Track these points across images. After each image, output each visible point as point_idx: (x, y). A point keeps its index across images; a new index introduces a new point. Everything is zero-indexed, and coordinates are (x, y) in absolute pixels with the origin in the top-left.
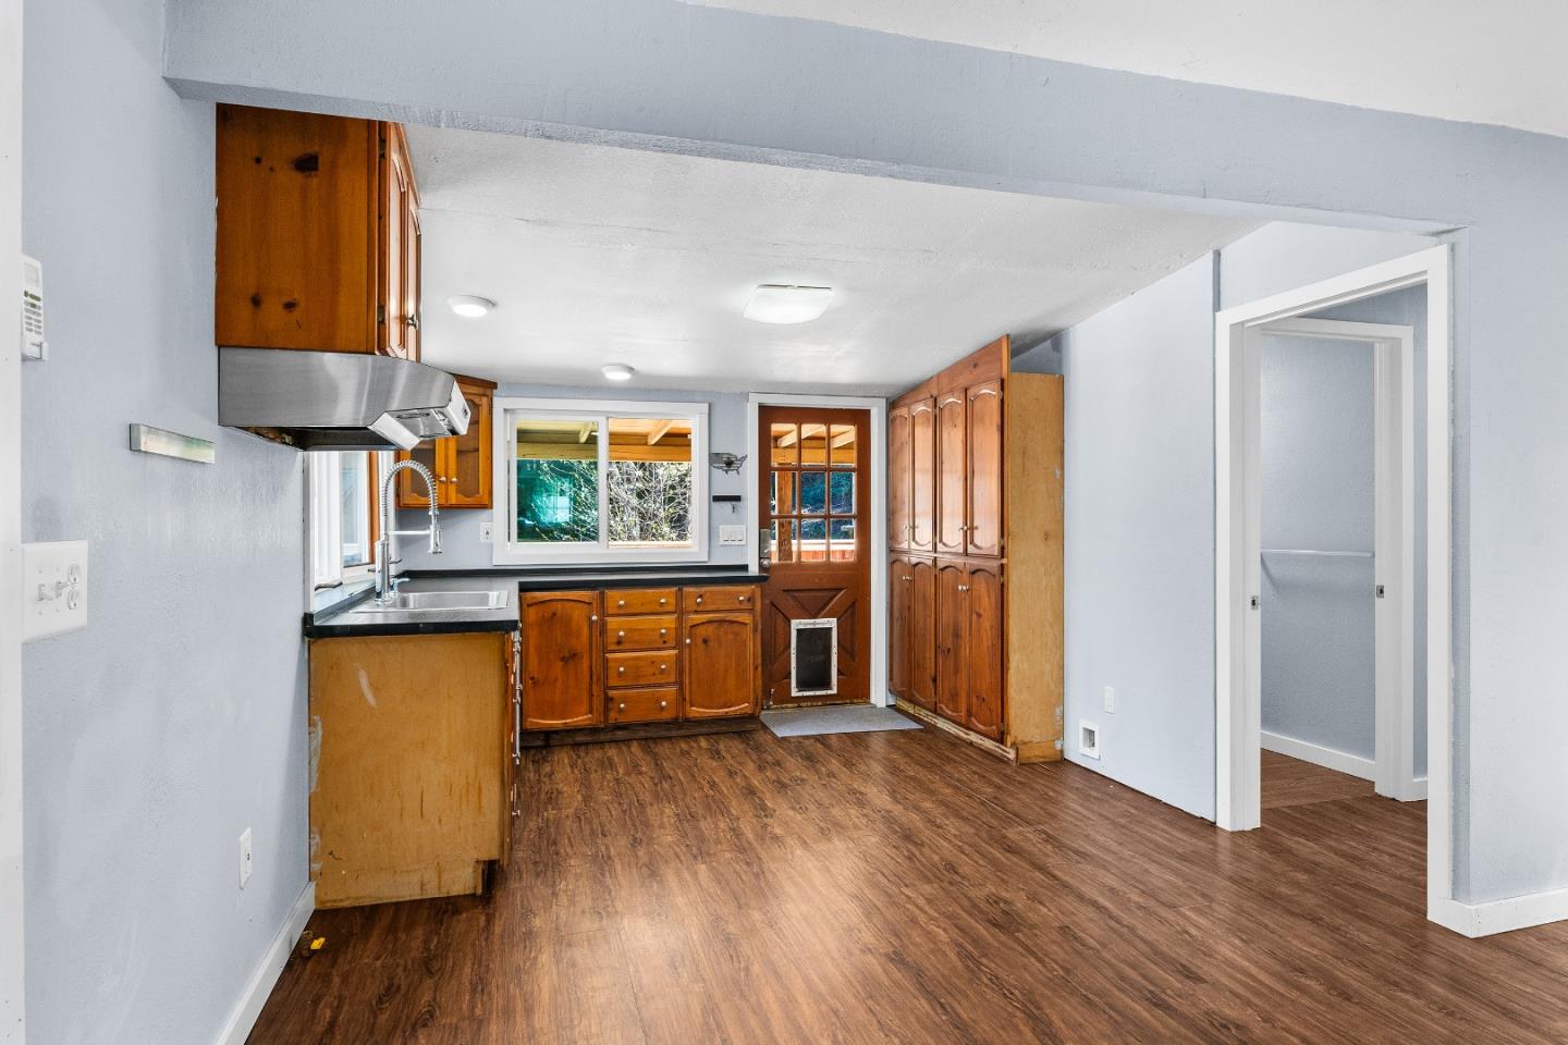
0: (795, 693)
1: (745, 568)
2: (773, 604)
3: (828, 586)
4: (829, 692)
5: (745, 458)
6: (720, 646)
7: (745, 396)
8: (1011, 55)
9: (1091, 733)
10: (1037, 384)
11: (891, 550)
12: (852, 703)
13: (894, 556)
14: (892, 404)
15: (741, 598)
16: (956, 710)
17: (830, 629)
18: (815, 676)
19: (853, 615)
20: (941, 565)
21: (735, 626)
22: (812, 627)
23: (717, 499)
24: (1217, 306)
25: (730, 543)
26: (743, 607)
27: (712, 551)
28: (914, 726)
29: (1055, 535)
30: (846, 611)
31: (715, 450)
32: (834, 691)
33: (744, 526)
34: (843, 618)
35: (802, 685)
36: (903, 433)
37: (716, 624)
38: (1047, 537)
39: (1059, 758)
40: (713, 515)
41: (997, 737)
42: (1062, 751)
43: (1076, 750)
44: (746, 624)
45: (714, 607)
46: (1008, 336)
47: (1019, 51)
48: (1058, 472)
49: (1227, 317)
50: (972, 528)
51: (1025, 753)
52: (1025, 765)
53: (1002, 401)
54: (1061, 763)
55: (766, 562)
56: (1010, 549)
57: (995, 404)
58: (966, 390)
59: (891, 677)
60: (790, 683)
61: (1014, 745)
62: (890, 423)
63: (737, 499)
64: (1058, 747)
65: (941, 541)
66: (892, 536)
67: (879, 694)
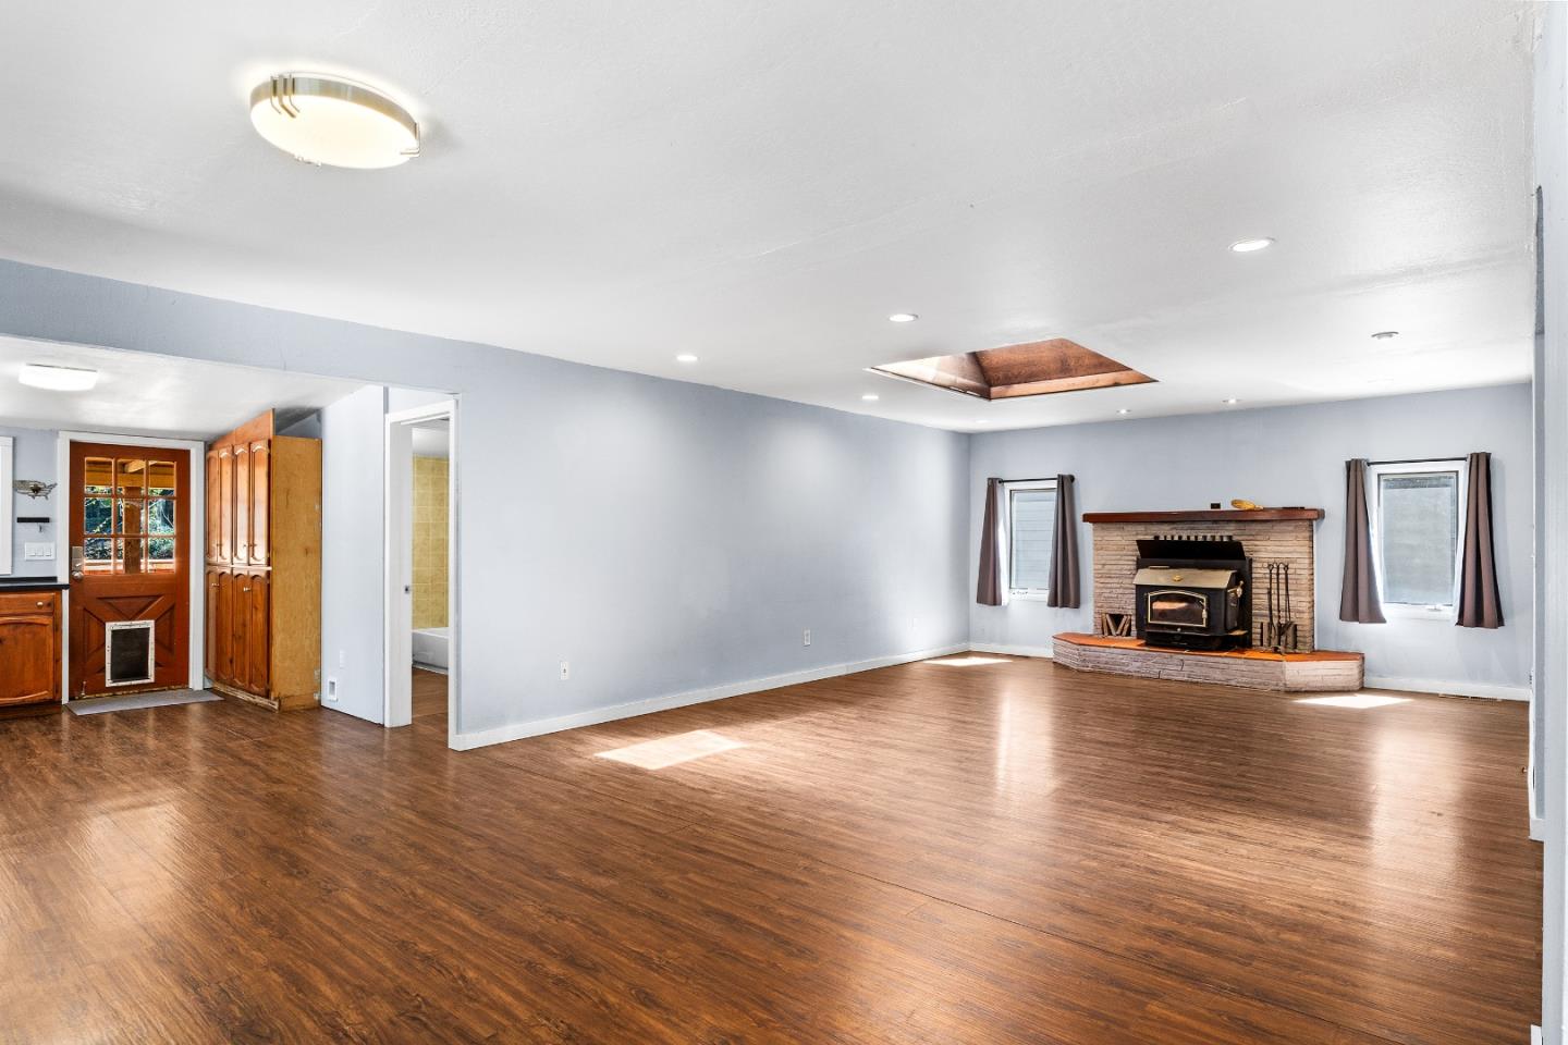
0: (109, 683)
1: (54, 579)
2: (85, 609)
3: (148, 593)
4: (146, 681)
5: (53, 486)
6: (16, 644)
7: (54, 433)
8: (147, 287)
9: (333, 684)
10: (300, 445)
11: (207, 564)
12: (170, 689)
13: (209, 568)
14: (210, 446)
15: (40, 603)
16: (243, 681)
17: (148, 629)
18: (130, 666)
19: (171, 618)
20: (236, 573)
21: (35, 628)
22: (128, 628)
23: (21, 520)
24: (386, 410)
25: (36, 558)
26: (43, 611)
27: (16, 564)
28: (217, 698)
29: (314, 550)
30: (164, 614)
31: (20, 477)
32: (152, 680)
33: (52, 545)
34: (160, 621)
35: (115, 677)
36: (215, 469)
37: (11, 627)
38: (307, 551)
39: (316, 705)
40: (16, 532)
41: (264, 693)
42: (320, 701)
43: (329, 699)
44: (45, 625)
45: (11, 612)
46: (274, 410)
47: (152, 285)
48: (317, 507)
49: (392, 417)
50: (254, 545)
51: (287, 704)
52: (286, 712)
53: (269, 455)
54: (319, 707)
55: (77, 574)
56: (274, 560)
57: (265, 456)
58: (250, 444)
59: (206, 665)
60: (105, 676)
61: (278, 699)
62: (207, 462)
63: (46, 520)
64: (317, 698)
65: (236, 555)
66: (208, 552)
67: (197, 678)
